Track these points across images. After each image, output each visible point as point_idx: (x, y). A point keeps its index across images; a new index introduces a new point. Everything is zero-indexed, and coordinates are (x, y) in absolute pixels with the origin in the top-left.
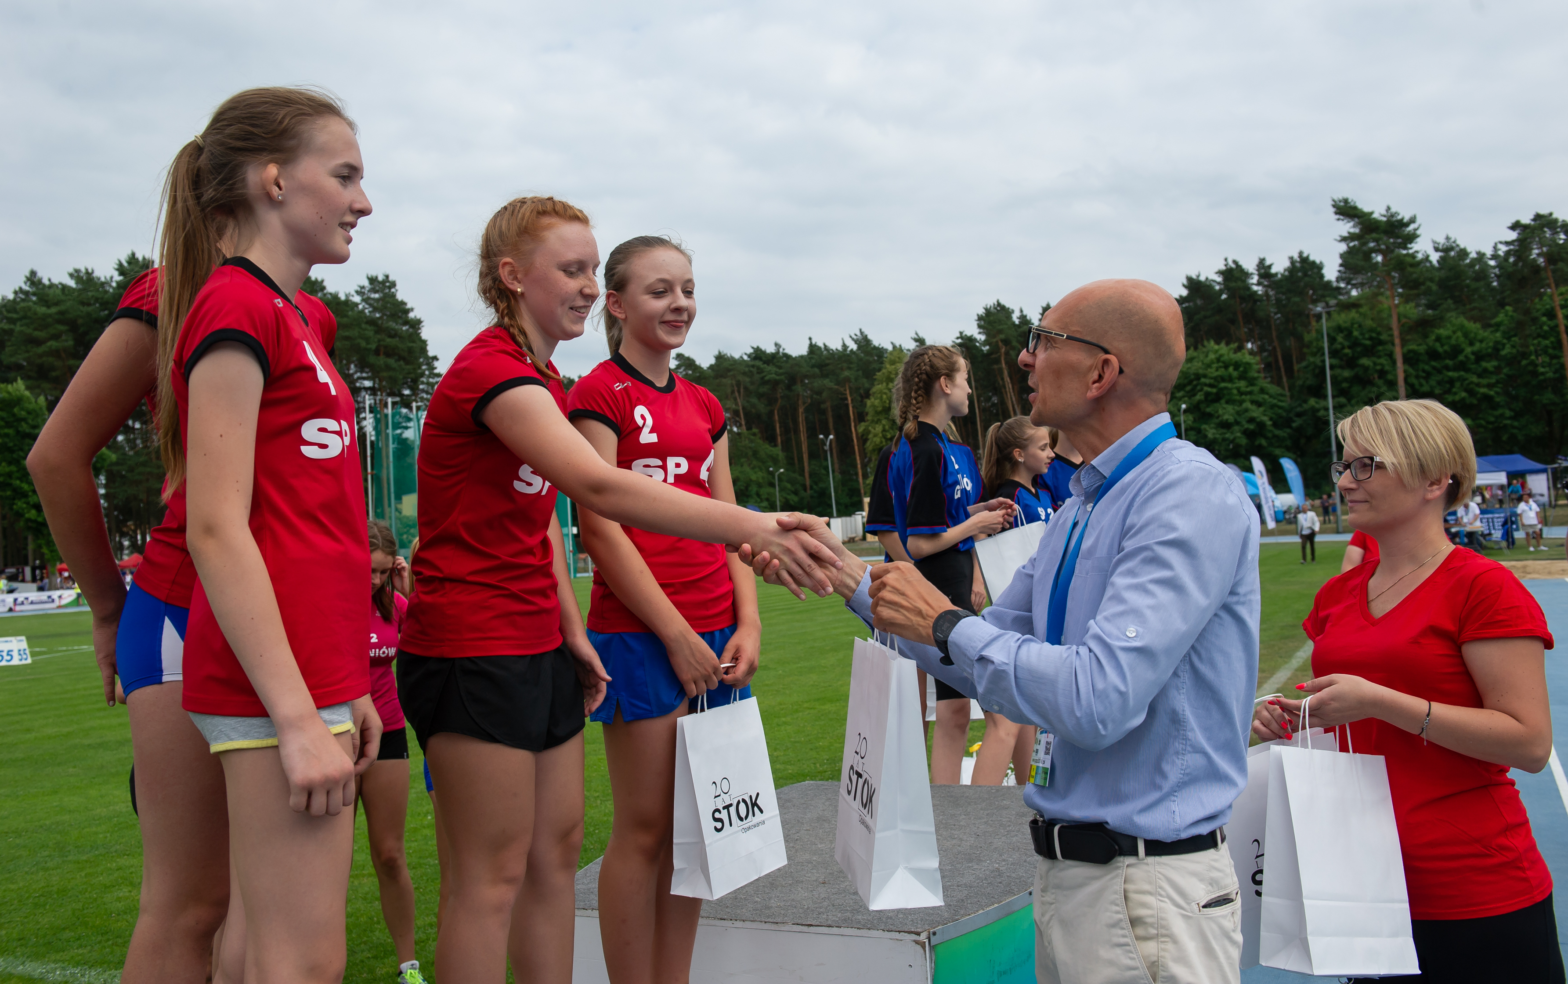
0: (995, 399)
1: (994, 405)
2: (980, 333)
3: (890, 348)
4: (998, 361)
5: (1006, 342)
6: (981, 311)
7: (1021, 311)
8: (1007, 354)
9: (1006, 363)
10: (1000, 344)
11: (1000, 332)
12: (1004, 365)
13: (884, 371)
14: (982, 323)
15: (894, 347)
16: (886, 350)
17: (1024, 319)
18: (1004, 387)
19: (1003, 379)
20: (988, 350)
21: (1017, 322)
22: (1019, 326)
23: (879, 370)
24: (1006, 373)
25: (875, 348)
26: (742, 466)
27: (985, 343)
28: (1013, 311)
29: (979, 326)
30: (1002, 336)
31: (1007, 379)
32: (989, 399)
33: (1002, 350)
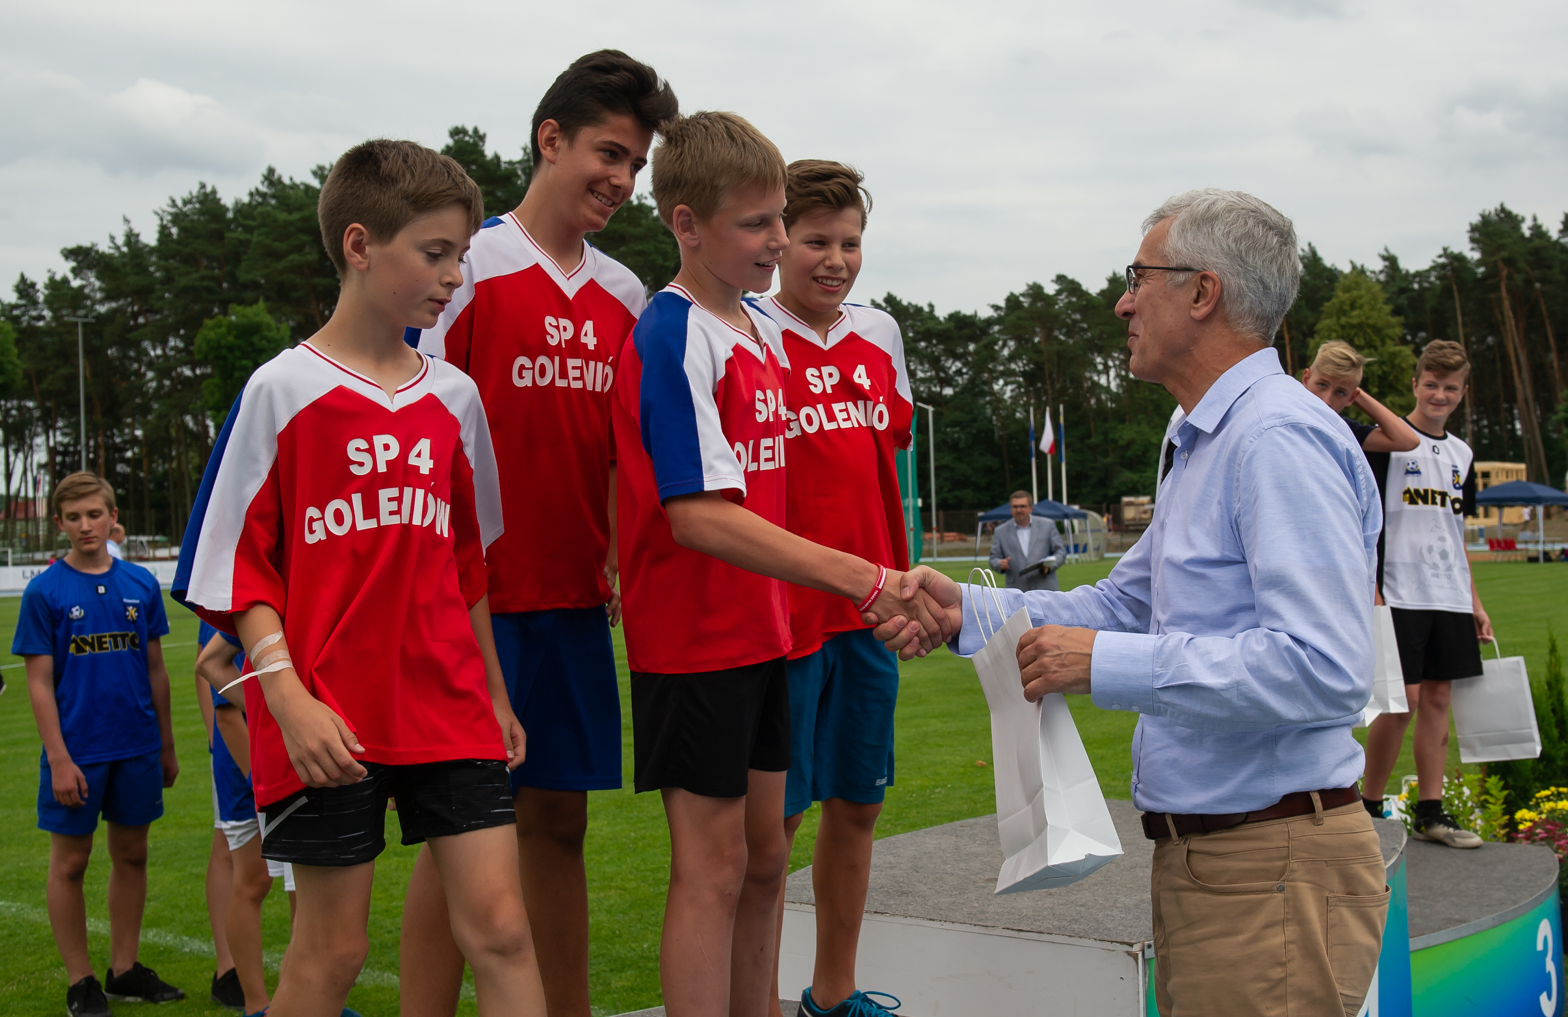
0: (1490, 340)
1: (1489, 348)
2: (1472, 249)
3: (1346, 269)
4: (1496, 288)
5: (1509, 262)
6: (1476, 219)
7: (1535, 219)
8: (1510, 277)
9: (1509, 291)
10: (1501, 265)
11: (1502, 247)
12: (1504, 293)
13: (1334, 300)
14: (1477, 235)
15: (1354, 267)
16: (1341, 272)
17: (1537, 230)
18: (1504, 323)
19: (1502, 313)
20: (1483, 273)
21: (1527, 233)
22: (1530, 240)
23: (1329, 299)
24: (1507, 304)
25: (1325, 269)
26: (1139, 424)
27: (1479, 263)
28: (1523, 220)
29: (1472, 240)
30: (1504, 254)
31: (1509, 313)
32: (1482, 340)
33: (1505, 272)
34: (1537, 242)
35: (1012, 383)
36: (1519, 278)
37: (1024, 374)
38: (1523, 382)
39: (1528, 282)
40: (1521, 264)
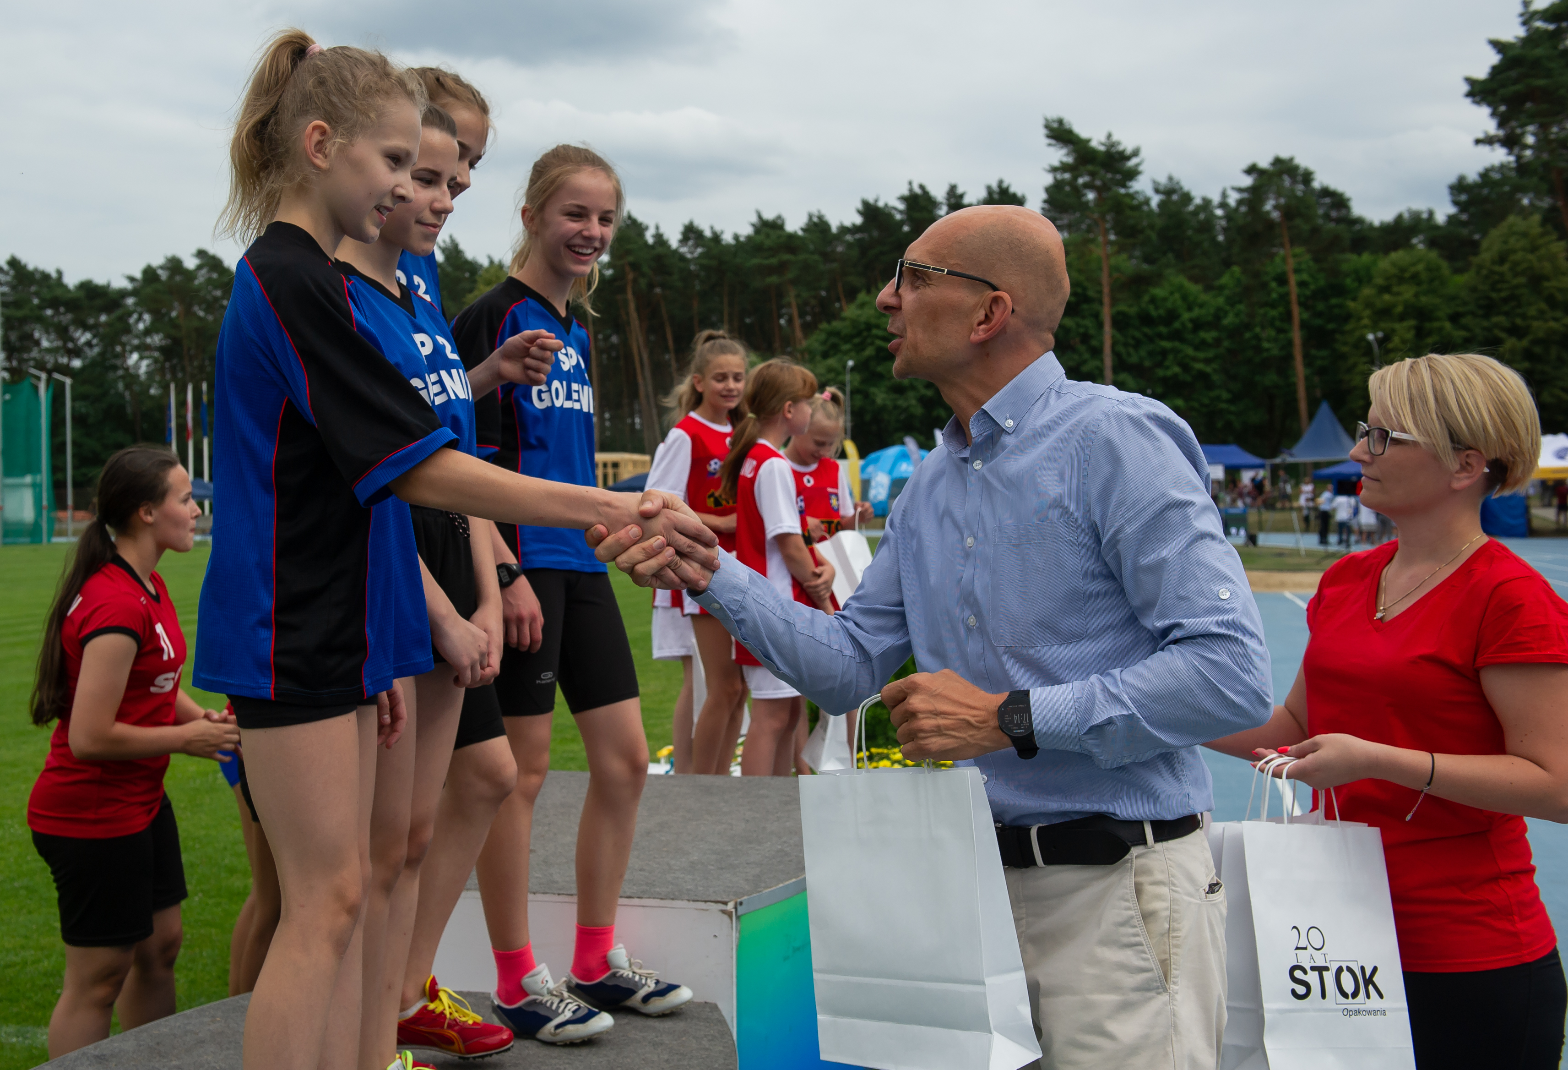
0: (614, 339)
1: (613, 346)
3: (485, 263)
4: (622, 290)
5: (635, 266)
7: (657, 228)
8: (635, 281)
9: (634, 293)
10: (628, 269)
11: (628, 252)
12: (630, 296)
13: (476, 293)
15: (492, 262)
16: (481, 266)
17: (659, 237)
18: (629, 323)
19: (627, 314)
20: (612, 276)
21: (650, 240)
22: (652, 247)
23: (471, 291)
24: (632, 306)
25: (467, 262)
28: (647, 228)
30: (631, 259)
31: (634, 315)
32: (607, 338)
33: (631, 276)
34: (660, 250)
35: (147, 358)
36: (643, 282)
37: (162, 349)
38: (644, 378)
39: (651, 286)
40: (646, 269)
